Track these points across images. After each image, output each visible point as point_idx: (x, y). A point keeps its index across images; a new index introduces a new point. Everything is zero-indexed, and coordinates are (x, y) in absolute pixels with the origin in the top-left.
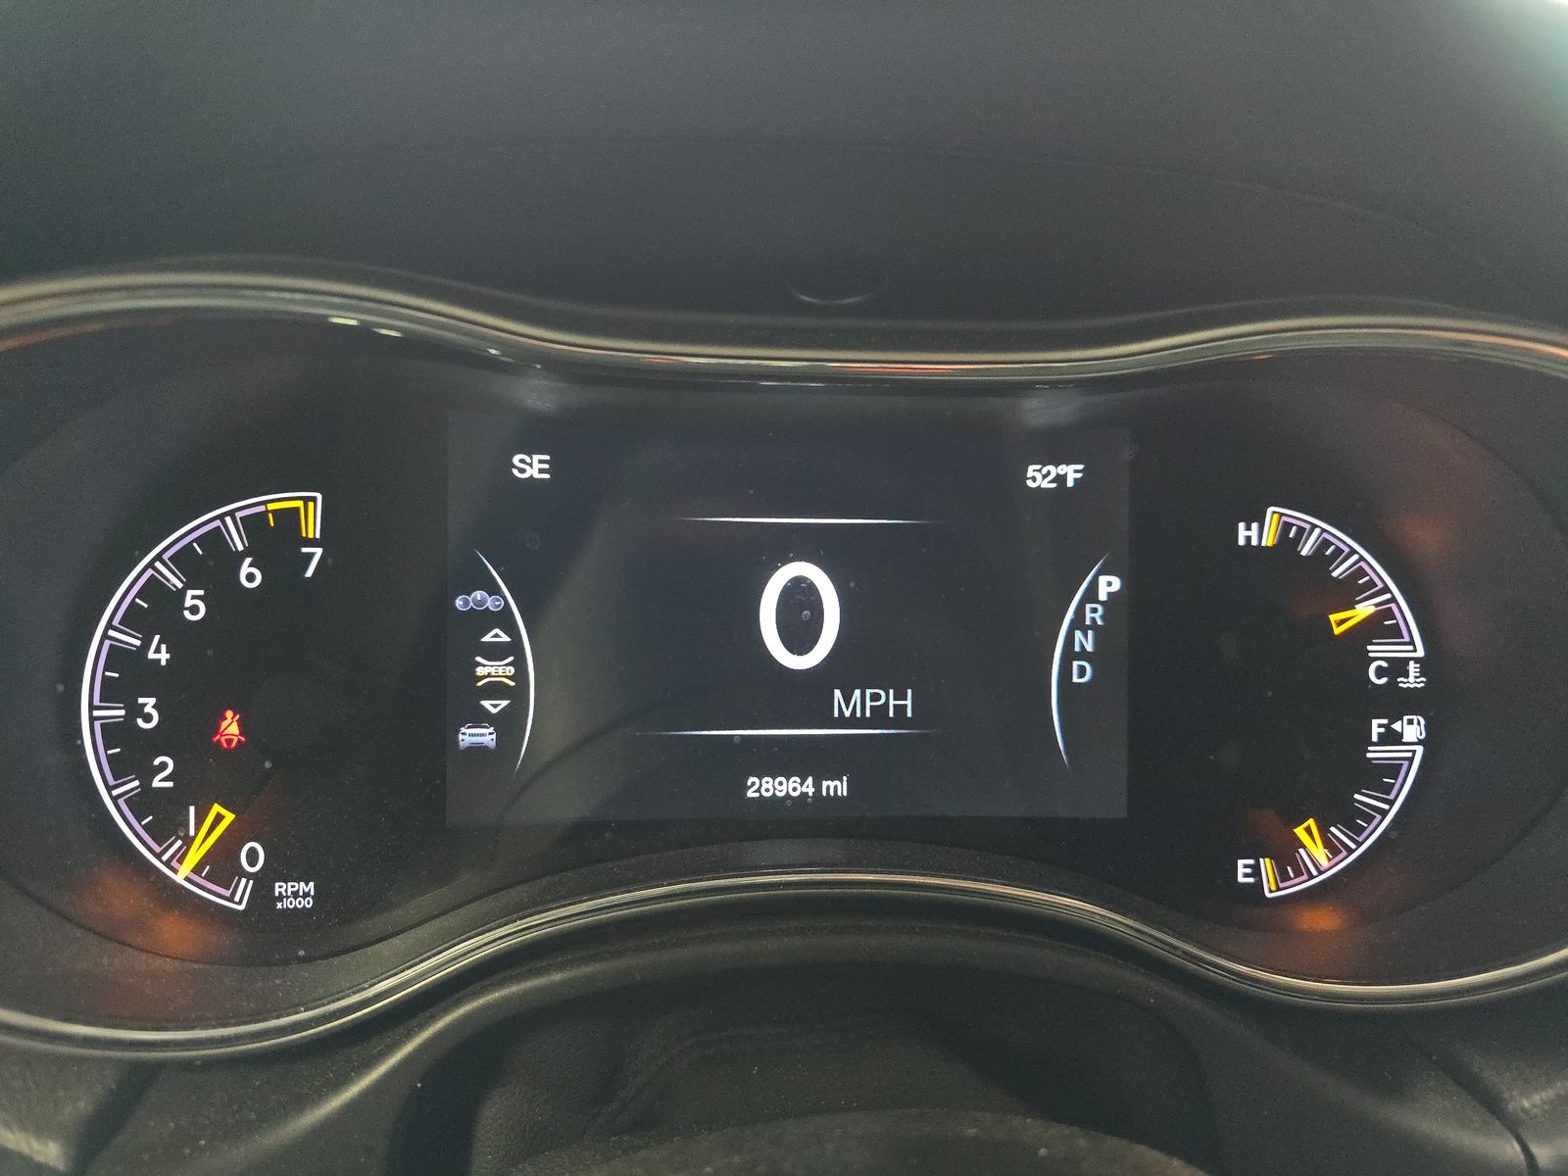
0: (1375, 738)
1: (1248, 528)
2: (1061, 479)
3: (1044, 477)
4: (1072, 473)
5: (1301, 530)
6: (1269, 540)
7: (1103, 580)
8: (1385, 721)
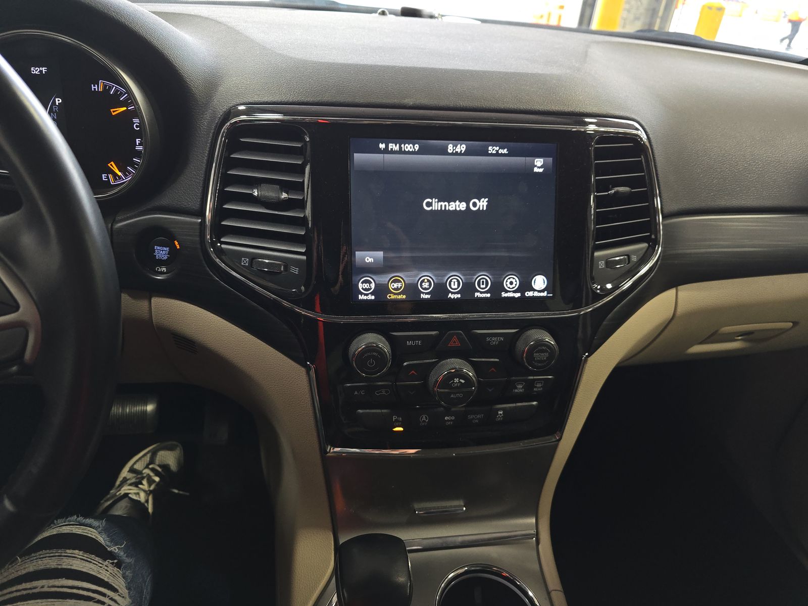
0: (137, 144)
1: (94, 86)
2: (41, 71)
3: (36, 71)
4: (44, 70)
5: (110, 87)
6: (101, 89)
7: (57, 99)
8: (140, 140)
